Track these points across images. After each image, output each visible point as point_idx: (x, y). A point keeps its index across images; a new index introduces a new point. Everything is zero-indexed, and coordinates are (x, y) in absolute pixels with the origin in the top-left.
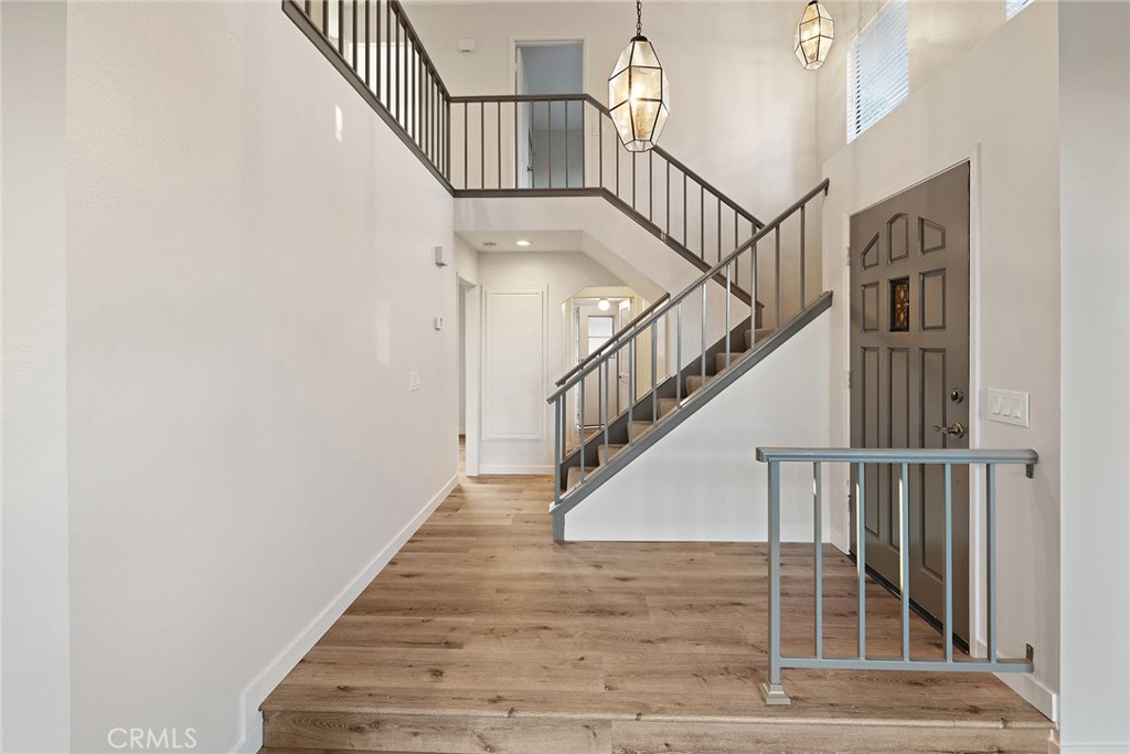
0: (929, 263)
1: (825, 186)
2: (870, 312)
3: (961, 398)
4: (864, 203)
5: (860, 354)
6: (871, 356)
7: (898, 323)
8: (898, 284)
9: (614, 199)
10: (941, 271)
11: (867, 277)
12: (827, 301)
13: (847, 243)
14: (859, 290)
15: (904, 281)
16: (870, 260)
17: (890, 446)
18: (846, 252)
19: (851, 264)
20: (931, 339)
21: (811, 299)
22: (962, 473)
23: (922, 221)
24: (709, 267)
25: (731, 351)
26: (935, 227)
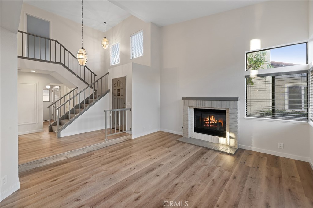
0: (122, 87)
1: (108, 73)
2: (115, 93)
3: (125, 104)
4: (115, 77)
5: (114, 99)
6: (115, 99)
7: (118, 95)
8: (118, 89)
9: (64, 66)
10: (123, 89)
11: (115, 88)
12: (109, 91)
13: (112, 83)
14: (114, 90)
15: (119, 89)
16: (115, 85)
17: (118, 109)
18: (112, 84)
19: (112, 86)
20: (122, 97)
21: (107, 90)
22: (125, 111)
23: (121, 82)
24: (89, 85)
25: (90, 99)
26: (122, 83)
